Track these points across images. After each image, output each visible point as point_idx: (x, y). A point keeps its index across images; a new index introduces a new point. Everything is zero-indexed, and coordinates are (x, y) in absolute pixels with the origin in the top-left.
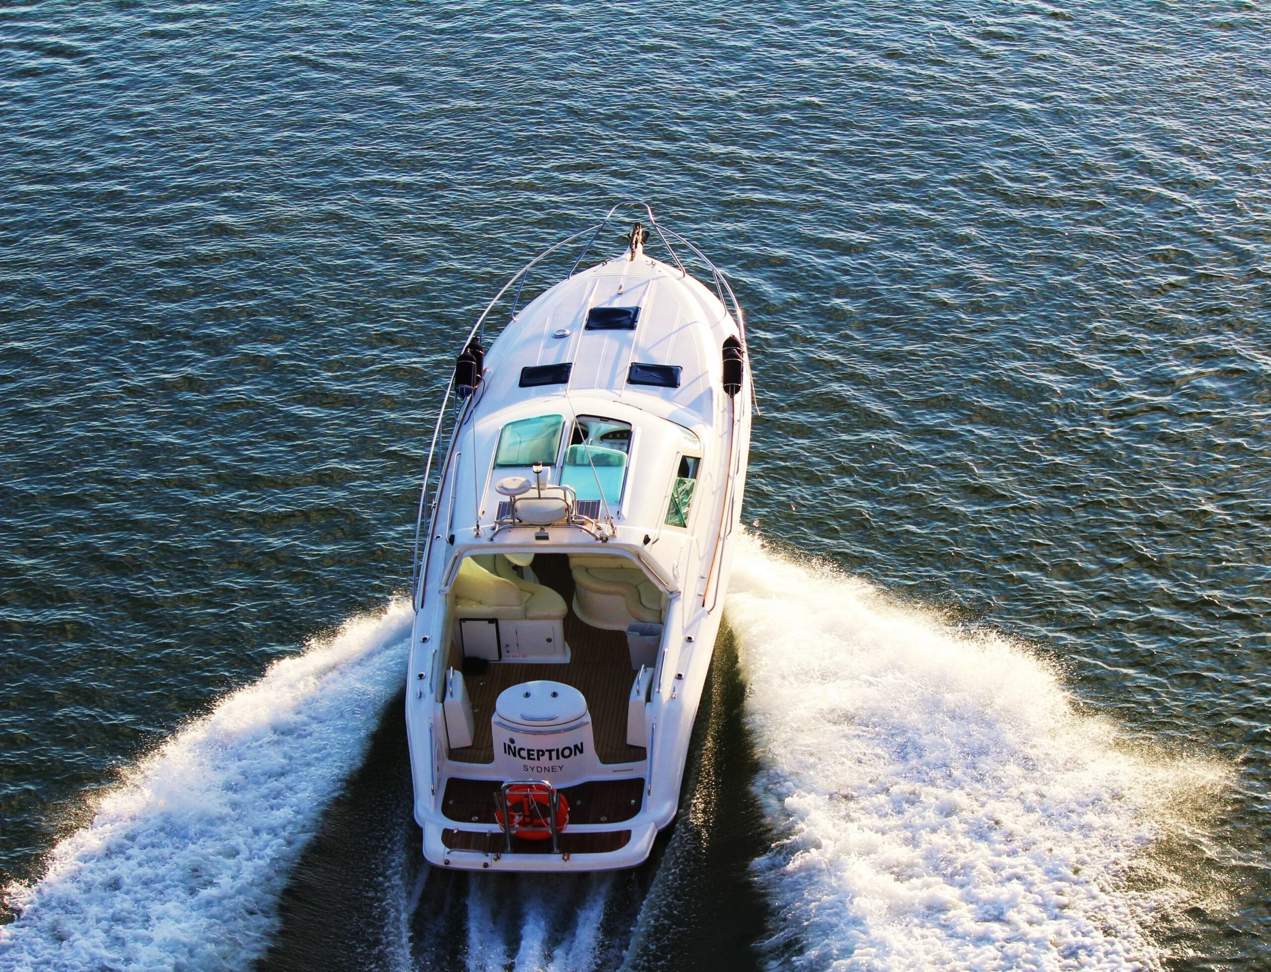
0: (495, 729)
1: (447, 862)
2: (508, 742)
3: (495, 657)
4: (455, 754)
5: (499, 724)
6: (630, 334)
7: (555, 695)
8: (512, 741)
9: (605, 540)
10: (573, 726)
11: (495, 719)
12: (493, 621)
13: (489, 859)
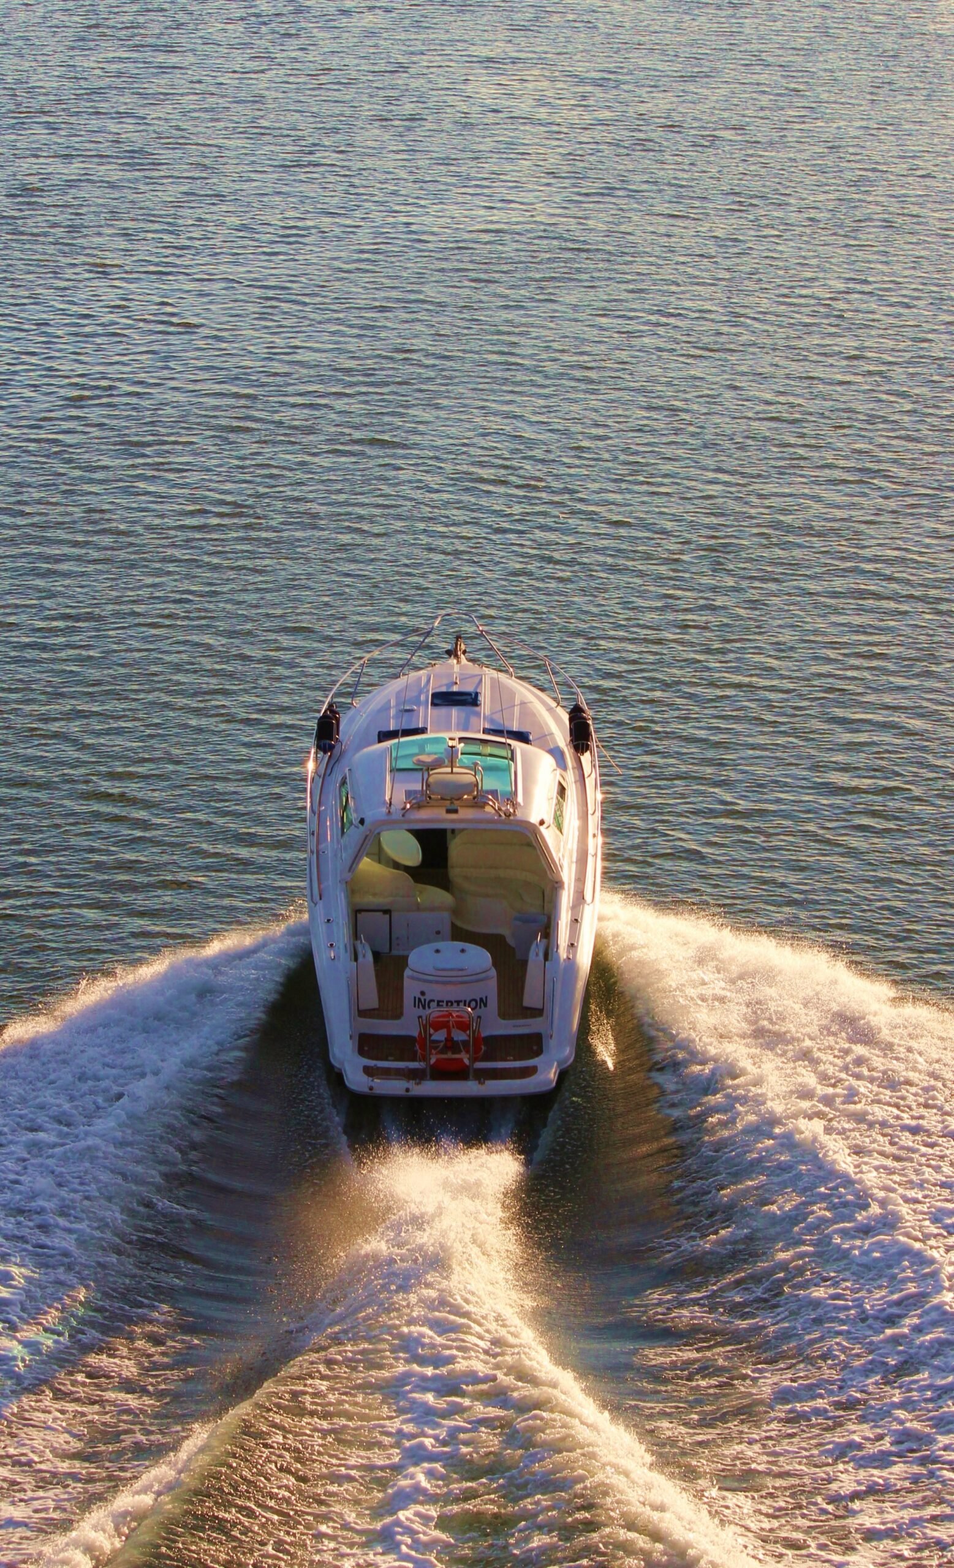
0: (407, 982)
1: (371, 1088)
2: (418, 995)
3: (387, 950)
4: (363, 1013)
5: (412, 978)
6: (477, 709)
7: (463, 951)
8: (423, 993)
9: (507, 815)
10: (477, 978)
11: (407, 973)
12: (387, 912)
13: (411, 1084)
